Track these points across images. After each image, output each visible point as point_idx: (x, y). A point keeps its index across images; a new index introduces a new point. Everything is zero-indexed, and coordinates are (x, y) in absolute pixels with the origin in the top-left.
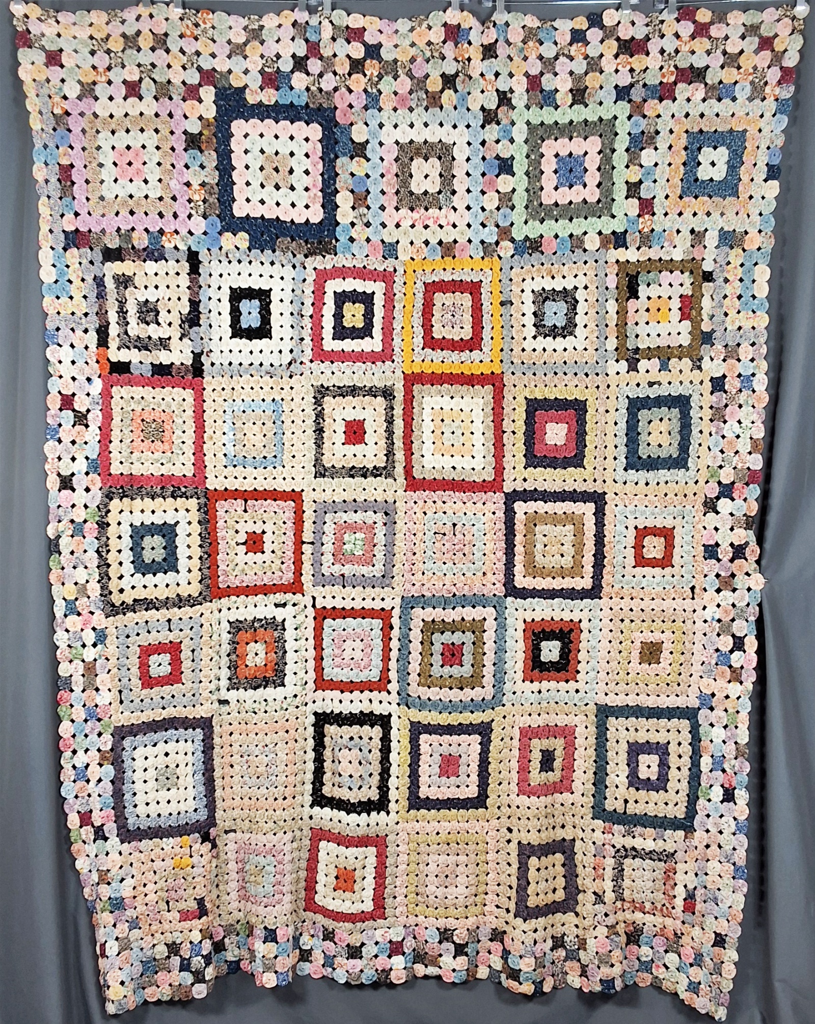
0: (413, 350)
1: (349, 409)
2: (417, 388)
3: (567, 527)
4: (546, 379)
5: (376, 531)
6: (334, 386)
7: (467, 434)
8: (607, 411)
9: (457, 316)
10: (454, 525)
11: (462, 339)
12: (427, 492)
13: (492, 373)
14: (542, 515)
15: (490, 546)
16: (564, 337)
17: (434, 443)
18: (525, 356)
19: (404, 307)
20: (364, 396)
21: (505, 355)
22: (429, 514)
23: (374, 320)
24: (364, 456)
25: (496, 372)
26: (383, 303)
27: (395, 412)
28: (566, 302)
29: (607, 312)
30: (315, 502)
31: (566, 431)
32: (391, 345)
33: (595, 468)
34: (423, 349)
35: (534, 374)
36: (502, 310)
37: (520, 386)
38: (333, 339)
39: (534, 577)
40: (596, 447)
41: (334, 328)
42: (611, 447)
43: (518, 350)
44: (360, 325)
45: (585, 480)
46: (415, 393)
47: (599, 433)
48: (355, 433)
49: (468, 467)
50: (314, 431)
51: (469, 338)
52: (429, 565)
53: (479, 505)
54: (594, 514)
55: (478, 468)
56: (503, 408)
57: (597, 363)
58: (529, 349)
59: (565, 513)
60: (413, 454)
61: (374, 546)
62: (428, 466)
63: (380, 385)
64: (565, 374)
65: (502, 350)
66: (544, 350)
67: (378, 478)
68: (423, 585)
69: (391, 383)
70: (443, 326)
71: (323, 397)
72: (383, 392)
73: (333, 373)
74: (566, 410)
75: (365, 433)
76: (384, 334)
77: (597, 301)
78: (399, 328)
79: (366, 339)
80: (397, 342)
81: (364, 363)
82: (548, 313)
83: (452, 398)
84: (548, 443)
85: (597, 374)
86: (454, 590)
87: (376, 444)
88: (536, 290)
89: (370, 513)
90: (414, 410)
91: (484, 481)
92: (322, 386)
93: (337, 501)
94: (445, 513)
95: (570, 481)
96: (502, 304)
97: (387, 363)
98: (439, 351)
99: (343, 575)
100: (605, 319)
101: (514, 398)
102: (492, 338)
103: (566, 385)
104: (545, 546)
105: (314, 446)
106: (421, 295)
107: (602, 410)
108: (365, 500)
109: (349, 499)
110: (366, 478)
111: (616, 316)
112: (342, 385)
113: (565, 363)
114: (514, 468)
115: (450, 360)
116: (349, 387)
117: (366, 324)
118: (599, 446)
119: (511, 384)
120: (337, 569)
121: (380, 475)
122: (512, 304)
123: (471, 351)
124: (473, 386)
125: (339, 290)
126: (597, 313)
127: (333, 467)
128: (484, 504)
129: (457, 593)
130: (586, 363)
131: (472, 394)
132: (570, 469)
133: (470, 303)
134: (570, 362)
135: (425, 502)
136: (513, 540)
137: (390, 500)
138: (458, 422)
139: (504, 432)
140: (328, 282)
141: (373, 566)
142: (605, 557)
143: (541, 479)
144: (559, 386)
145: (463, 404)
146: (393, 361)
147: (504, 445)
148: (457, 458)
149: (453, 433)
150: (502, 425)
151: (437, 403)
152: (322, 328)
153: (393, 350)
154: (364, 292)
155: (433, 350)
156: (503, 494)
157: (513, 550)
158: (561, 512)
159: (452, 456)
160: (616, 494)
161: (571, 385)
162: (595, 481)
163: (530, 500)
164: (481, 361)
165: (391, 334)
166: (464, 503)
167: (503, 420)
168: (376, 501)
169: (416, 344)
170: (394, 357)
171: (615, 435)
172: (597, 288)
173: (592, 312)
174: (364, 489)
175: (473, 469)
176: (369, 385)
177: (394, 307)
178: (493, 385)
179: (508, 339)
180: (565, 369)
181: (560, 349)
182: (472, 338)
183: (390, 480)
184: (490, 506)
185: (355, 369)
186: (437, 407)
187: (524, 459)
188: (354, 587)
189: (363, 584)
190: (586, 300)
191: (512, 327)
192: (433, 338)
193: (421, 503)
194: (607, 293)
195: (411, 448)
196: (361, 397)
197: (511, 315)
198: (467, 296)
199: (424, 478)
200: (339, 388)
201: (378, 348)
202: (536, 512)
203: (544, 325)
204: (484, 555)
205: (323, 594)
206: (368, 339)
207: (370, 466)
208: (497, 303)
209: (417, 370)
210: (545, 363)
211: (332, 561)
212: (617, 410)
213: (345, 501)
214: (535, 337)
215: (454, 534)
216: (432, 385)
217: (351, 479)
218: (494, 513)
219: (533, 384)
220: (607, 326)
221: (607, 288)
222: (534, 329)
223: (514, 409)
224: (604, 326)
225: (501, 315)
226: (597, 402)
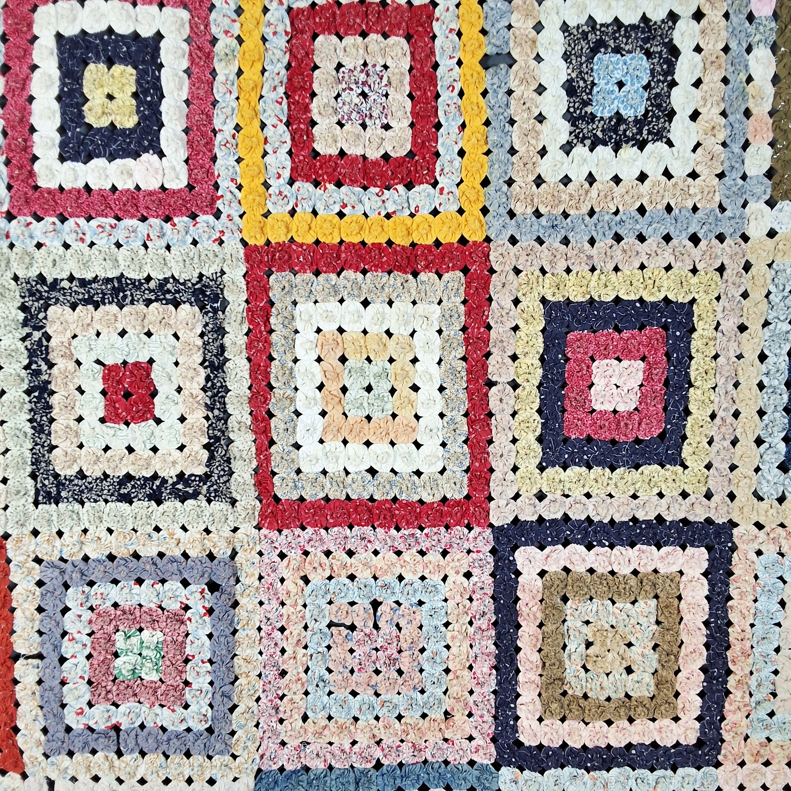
0: (267, 186)
1: (110, 336)
2: (278, 281)
3: (641, 604)
4: (594, 252)
5: (190, 627)
6: (71, 278)
7: (403, 389)
8: (742, 328)
9: (372, 96)
10: (376, 604)
11: (386, 157)
12: (310, 530)
13: (463, 241)
14: (580, 579)
15: (460, 649)
16: (642, 145)
17: (323, 414)
18: (542, 198)
19: (240, 73)
20: (148, 303)
21: (494, 197)
22: (317, 579)
23: (163, 108)
24: (155, 450)
25: (471, 238)
26: (185, 64)
27: (227, 341)
28: (648, 54)
29: (749, 79)
30: (38, 561)
31: (640, 376)
32: (209, 173)
33: (708, 467)
34: (291, 182)
35: (566, 241)
36: (487, 79)
37: (530, 270)
38: (62, 159)
39: (563, 720)
40: (713, 416)
41: (62, 130)
42: (749, 413)
43: (523, 181)
44: (128, 121)
45: (684, 495)
46: (275, 294)
47: (721, 381)
48: (127, 395)
49: (405, 469)
50: (28, 392)
51: (402, 152)
52: (318, 697)
53: (434, 557)
54: (705, 574)
55: (430, 469)
56: (489, 327)
57: (722, 209)
58: (552, 178)
59: (635, 573)
60: (272, 443)
61: (187, 661)
62: (310, 469)
63: (188, 274)
64: (641, 238)
65: (485, 183)
66: (591, 179)
67: (190, 502)
68: (306, 743)
69: (215, 268)
70: (340, 124)
71: (46, 307)
72: (195, 293)
73: (66, 246)
74: (642, 327)
75: (154, 394)
76: (190, 144)
77: (726, 49)
78: (229, 129)
79: (145, 157)
80: (224, 165)
81: (144, 219)
82: (601, 83)
83: (366, 303)
84: (597, 407)
85: (721, 238)
86: (378, 753)
87: (182, 419)
88: (572, 23)
89: (173, 585)
90: (274, 337)
91: (444, 500)
92: (41, 278)
93: (93, 556)
94: (352, 577)
95: (647, 495)
96: (486, 62)
97: (202, 218)
98: (331, 187)
99: (117, 728)
100: (744, 95)
101: (516, 302)
102: (462, 153)
103: (642, 267)
104: (589, 645)
105: (28, 428)
106: (281, 42)
107: (730, 325)
108: (161, 555)
109: (122, 552)
110: (159, 503)
111: (770, 90)
112: (89, 276)
113: (642, 210)
114: (515, 469)
115: (360, 209)
116: (108, 280)
117: (143, 118)
118: (720, 414)
119: (509, 268)
120: (99, 717)
121: (195, 495)
122: (512, 62)
123: (409, 186)
124: (415, 274)
125: (70, 31)
126: (725, 81)
127: (81, 475)
128: (444, 553)
129: (384, 761)
130: (695, 209)
131: (414, 295)
132: (646, 469)
133: (406, 63)
134: (655, 209)
135: (306, 553)
136: (514, 638)
137: (222, 551)
138: (380, 362)
139: (491, 384)
140: (41, 9)
141: (186, 707)
142: (729, 672)
143: (577, 493)
144: (626, 270)
145: (393, 318)
146: (217, 215)
147: (490, 415)
148: (380, 447)
149: (369, 389)
150: (485, 367)
151: (328, 316)
152: (33, 130)
153: (217, 186)
154: (136, 36)
155: (317, 184)
156: (489, 531)
157: (513, 661)
158: (625, 570)
159: (368, 444)
160: (759, 526)
161: (655, 265)
162: (709, 496)
163: (554, 543)
164: (435, 212)
165: (210, 144)
166: (399, 553)
167: (488, 355)
168: (185, 555)
169: (272, 170)
170: (219, 204)
171: (761, 386)
172: (727, 16)
173: (712, 80)
174: (157, 529)
175: (418, 473)
176: (158, 275)
177: (214, 73)
178: (465, 271)
179: (500, 154)
180: (642, 225)
181: (629, 175)
182: (411, 154)
183: (219, 506)
184: (459, 561)
185: (120, 235)
186: (330, 328)
187: (538, 448)
188: (143, 754)
189: (164, 747)
190: (698, 49)
191: (512, 122)
192: (316, 154)
193: (294, 555)
194: (751, 29)
195: (266, 430)
196: (141, 307)
197: (510, 92)
198: (398, 44)
199: (302, 499)
200: (83, 283)
201: (178, 180)
202: (566, 570)
203: (593, 116)
204: (447, 671)
205: (71, 773)
206: (149, 157)
207: (169, 473)
208: (472, 62)
209: (278, 236)
210: (592, 213)
211: (88, 697)
212: (766, 324)
213: (111, 557)
214: (567, 148)
215: (376, 627)
216: (317, 273)
217: (124, 506)
218: (468, 575)
219: (562, 265)
220: (747, 113)
221: (751, 18)
222: (566, 126)
223: (516, 328)
224: (740, 116)
225: (485, 93)
226: (719, 307)
